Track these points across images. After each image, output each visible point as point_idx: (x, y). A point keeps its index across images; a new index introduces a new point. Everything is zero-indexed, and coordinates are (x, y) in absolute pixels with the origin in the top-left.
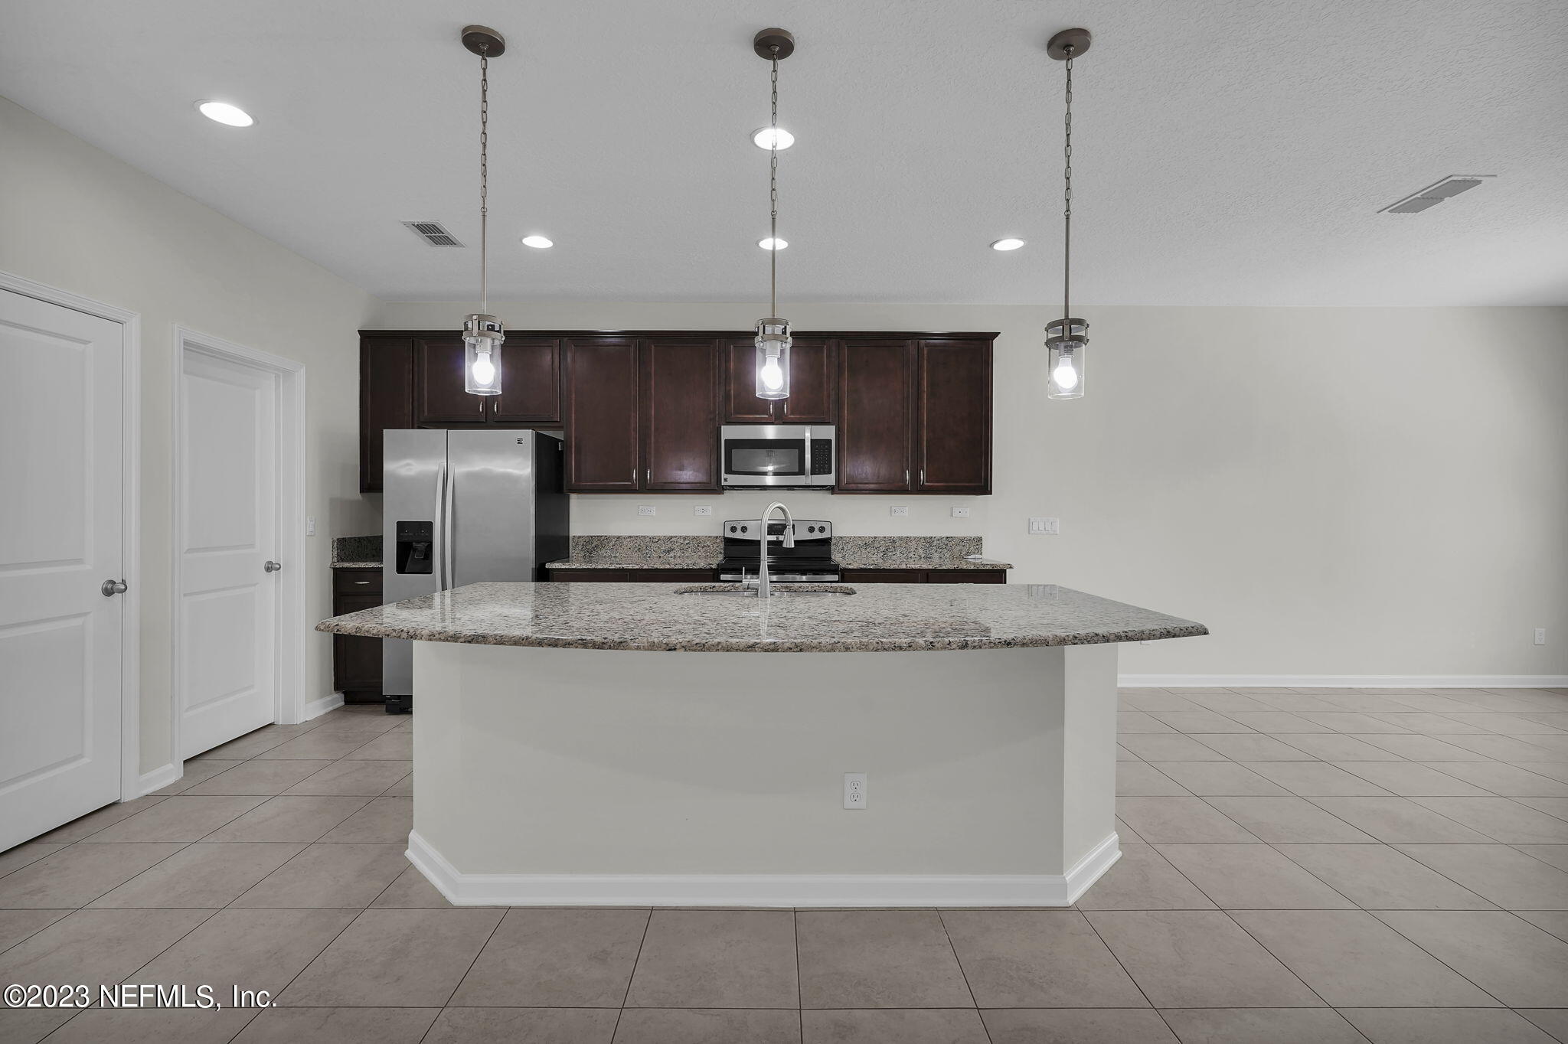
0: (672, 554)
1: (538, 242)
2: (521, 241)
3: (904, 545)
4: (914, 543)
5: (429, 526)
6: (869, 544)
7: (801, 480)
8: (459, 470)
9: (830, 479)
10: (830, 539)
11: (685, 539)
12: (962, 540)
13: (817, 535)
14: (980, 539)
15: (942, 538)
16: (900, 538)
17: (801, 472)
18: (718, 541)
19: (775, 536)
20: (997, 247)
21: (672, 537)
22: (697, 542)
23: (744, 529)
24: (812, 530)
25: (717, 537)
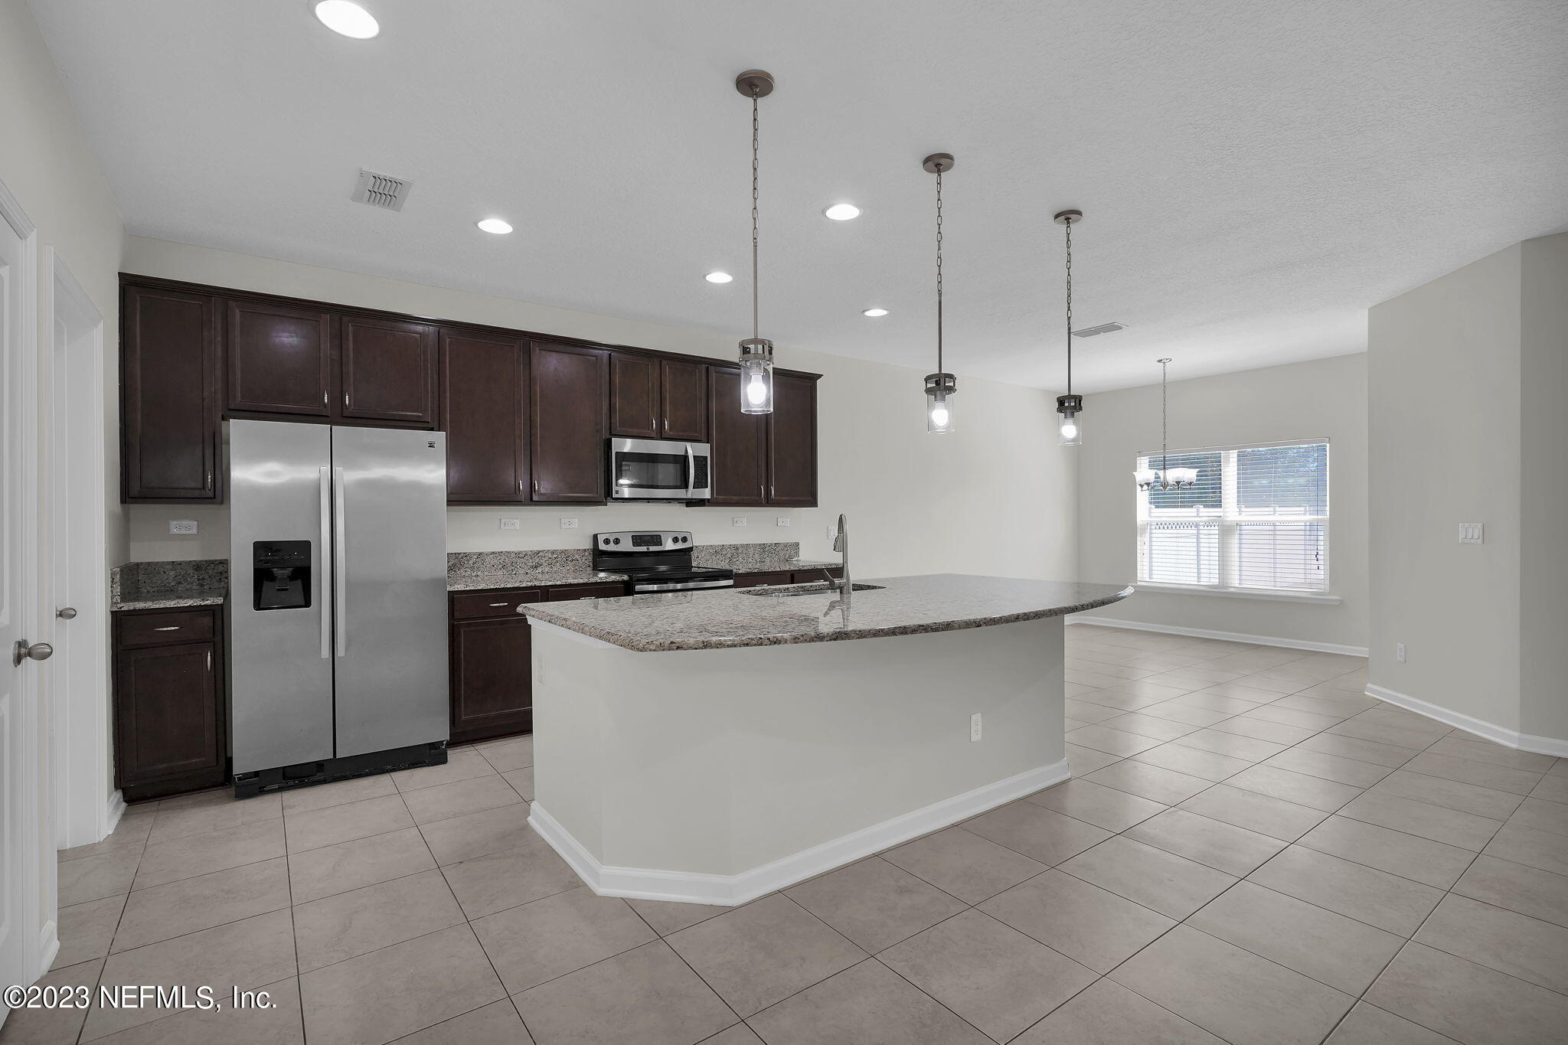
0: (540, 570)
1: (495, 226)
2: (476, 224)
3: (745, 551)
4: (752, 549)
5: (304, 547)
6: (717, 551)
7: (680, 493)
8: (347, 476)
9: (706, 493)
10: (692, 548)
11: (553, 553)
12: (786, 545)
13: (680, 546)
14: (797, 544)
15: (771, 544)
16: (742, 546)
17: (685, 485)
18: (587, 554)
19: (645, 547)
20: (867, 314)
21: (539, 552)
22: (564, 557)
23: (617, 541)
24: (675, 540)
25: (585, 550)
